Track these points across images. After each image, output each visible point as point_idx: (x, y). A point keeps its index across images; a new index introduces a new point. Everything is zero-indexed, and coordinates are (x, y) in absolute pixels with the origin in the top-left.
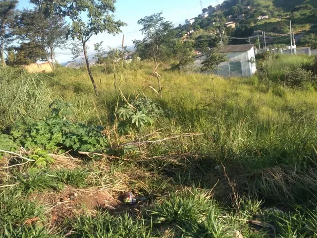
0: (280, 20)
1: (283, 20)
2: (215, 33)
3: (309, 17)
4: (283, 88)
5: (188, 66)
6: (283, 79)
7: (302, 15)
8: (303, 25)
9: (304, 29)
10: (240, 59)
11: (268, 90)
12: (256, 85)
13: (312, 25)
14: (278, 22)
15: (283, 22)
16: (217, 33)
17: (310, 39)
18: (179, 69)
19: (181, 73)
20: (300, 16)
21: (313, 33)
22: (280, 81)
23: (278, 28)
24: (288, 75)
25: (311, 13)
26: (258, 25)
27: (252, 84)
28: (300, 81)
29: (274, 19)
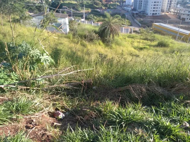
0: (76, 3)
1: (78, 3)
2: (38, 2)
3: (90, 5)
4: (85, 42)
5: (27, 21)
6: (85, 37)
7: (87, 3)
8: (88, 9)
9: (88, 11)
10: (61, 22)
11: (78, 42)
12: (71, 39)
13: (92, 10)
14: (76, 4)
15: (79, 4)
16: (39, 2)
17: (91, 17)
18: (20, 23)
19: (22, 25)
20: (86, 3)
21: (93, 14)
22: (84, 38)
23: (76, 7)
24: (88, 35)
25: (91, 3)
26: (65, 3)
27: (69, 38)
28: (93, 39)
29: (73, 1)
